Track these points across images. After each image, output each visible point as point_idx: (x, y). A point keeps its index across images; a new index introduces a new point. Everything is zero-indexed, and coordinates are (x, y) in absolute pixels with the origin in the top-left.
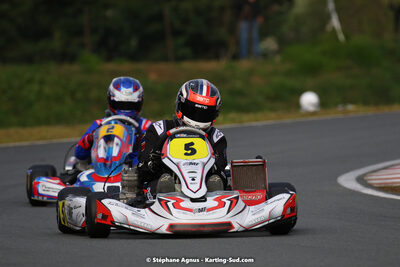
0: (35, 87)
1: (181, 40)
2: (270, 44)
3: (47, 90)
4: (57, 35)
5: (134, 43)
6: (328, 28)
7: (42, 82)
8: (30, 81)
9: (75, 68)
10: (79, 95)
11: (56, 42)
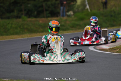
0: (10, 25)
1: (48, 12)
2: (71, 13)
3: (13, 26)
4: (15, 11)
5: (36, 13)
6: (86, 8)
7: (12, 24)
8: (9, 24)
9: (20, 20)
10: (22, 27)
11: (15, 13)
